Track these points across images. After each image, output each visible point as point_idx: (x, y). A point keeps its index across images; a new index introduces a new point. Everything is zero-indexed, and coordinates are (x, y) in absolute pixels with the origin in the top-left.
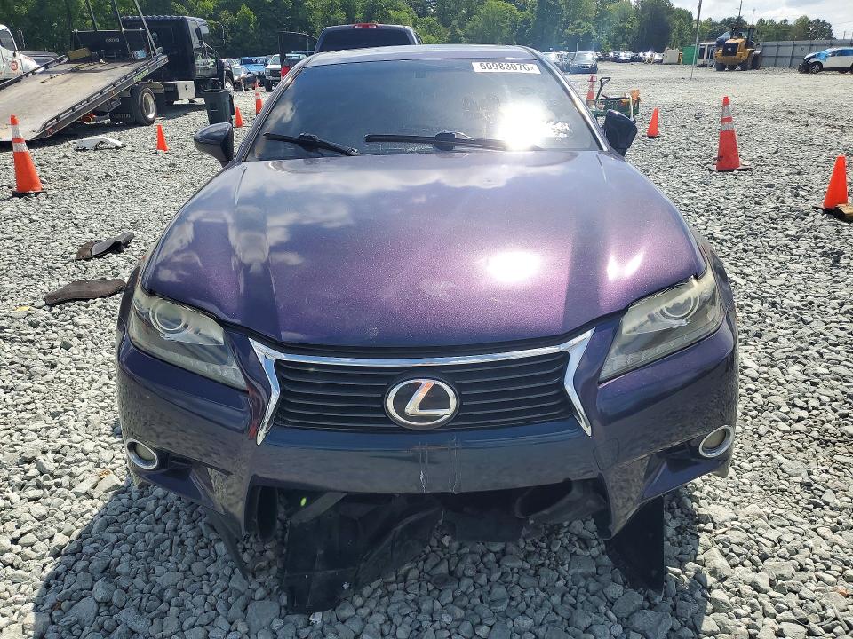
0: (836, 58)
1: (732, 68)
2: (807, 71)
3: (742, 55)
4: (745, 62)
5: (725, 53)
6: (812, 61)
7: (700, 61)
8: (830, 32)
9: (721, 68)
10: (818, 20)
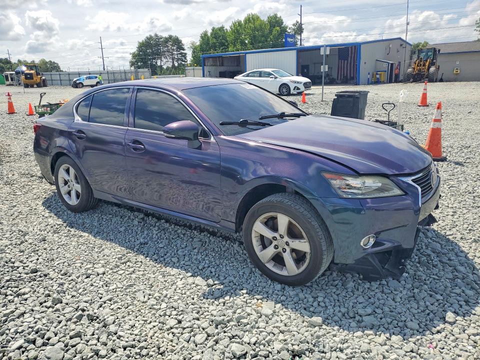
0: (88, 80)
1: (32, 86)
2: (77, 87)
3: (37, 79)
4: (40, 83)
5: (26, 78)
6: (78, 82)
7: (8, 83)
8: (59, 68)
9: (27, 86)
10: (51, 61)
